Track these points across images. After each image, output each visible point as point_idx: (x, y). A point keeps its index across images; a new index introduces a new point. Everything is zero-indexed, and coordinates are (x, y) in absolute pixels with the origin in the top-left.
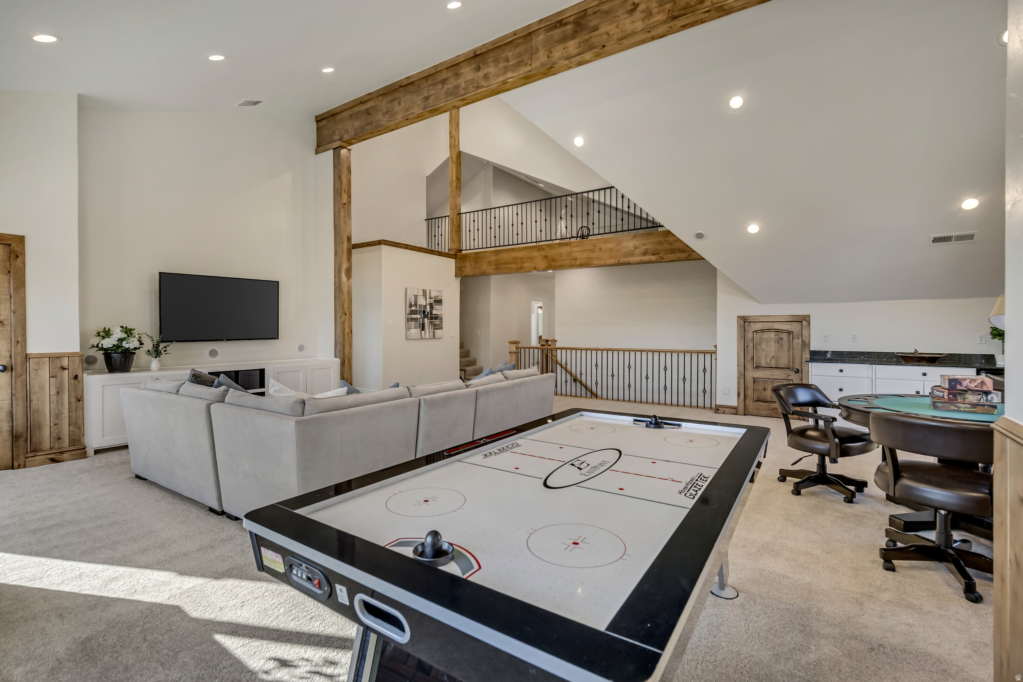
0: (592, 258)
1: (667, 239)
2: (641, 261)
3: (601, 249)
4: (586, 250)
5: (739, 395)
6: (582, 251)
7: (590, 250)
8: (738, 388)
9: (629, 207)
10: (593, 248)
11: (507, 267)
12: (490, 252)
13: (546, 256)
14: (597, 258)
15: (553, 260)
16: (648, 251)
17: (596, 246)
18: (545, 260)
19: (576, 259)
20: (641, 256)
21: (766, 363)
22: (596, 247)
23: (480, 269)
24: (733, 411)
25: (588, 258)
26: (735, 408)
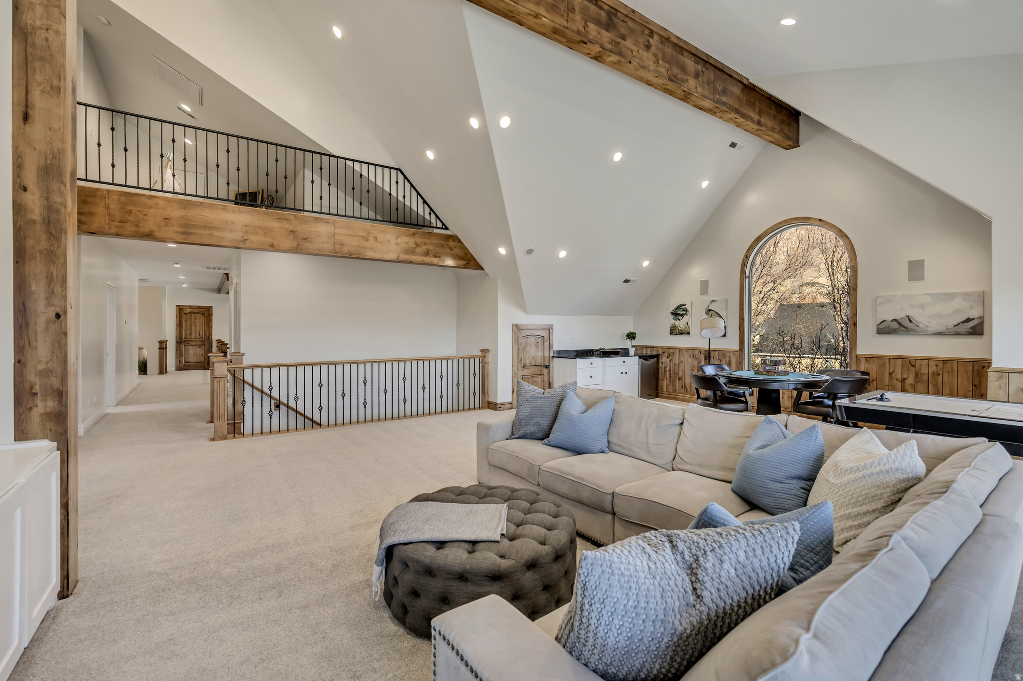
0: (365, 248)
1: (447, 243)
2: (423, 261)
3: (376, 238)
4: (356, 236)
5: (513, 391)
6: (350, 235)
7: (363, 237)
8: (513, 387)
9: (404, 197)
10: (365, 235)
11: (212, 234)
12: (168, 200)
13: (293, 232)
14: (371, 249)
15: (305, 239)
16: (430, 252)
17: (370, 233)
18: (291, 237)
19: (342, 245)
20: (423, 256)
21: (530, 363)
22: (370, 235)
23: (137, 226)
24: (509, 406)
25: (359, 247)
26: (511, 403)
